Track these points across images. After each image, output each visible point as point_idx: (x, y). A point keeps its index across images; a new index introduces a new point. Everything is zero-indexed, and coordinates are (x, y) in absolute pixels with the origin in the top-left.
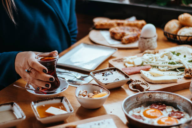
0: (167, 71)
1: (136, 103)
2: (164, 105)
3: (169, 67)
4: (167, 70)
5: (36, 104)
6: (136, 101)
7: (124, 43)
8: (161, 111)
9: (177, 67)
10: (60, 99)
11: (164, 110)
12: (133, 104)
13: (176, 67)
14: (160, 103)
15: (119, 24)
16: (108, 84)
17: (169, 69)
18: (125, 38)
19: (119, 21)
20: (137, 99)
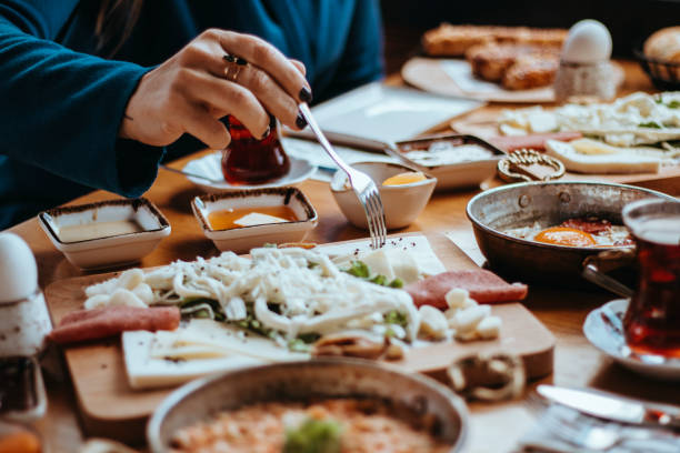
0: (632, 146)
1: (518, 214)
2: (605, 222)
3: (637, 136)
4: (633, 143)
5: (208, 204)
6: (518, 209)
7: (511, 89)
8: (593, 236)
9: (667, 138)
10: (282, 195)
11: (601, 233)
12: (507, 216)
13: (662, 138)
14: (592, 219)
15: (500, 40)
16: (437, 167)
17: (640, 141)
18: (515, 73)
19: (503, 32)
20: (520, 200)
